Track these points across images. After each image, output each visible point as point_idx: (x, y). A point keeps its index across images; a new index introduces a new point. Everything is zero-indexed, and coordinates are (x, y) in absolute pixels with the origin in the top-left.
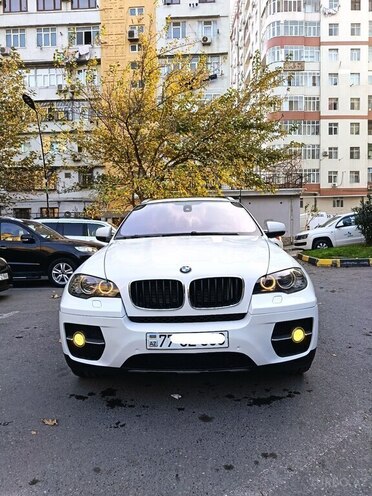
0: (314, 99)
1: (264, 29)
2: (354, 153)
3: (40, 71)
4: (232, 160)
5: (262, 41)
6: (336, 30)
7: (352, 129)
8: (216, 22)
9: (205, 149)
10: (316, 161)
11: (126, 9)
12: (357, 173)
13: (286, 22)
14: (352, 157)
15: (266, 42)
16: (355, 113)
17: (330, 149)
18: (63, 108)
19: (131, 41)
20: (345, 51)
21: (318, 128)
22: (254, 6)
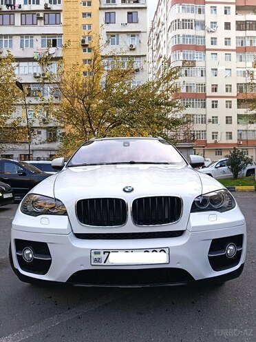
0: (202, 85)
1: (169, 39)
2: (228, 120)
3: (21, 64)
4: (149, 125)
5: (168, 47)
6: (216, 42)
7: (227, 105)
8: (138, 35)
9: (132, 118)
10: (204, 125)
11: (80, 25)
12: (231, 133)
13: (184, 36)
14: (227, 123)
15: (170, 48)
16: (228, 94)
17: (213, 117)
18: (37, 88)
19: (83, 45)
20: (221, 55)
21: (205, 103)
22: (163, 25)
